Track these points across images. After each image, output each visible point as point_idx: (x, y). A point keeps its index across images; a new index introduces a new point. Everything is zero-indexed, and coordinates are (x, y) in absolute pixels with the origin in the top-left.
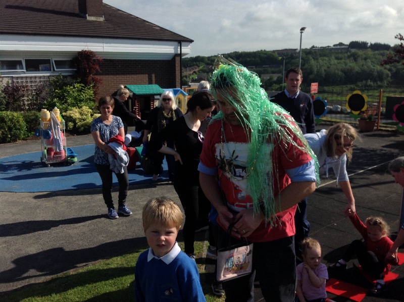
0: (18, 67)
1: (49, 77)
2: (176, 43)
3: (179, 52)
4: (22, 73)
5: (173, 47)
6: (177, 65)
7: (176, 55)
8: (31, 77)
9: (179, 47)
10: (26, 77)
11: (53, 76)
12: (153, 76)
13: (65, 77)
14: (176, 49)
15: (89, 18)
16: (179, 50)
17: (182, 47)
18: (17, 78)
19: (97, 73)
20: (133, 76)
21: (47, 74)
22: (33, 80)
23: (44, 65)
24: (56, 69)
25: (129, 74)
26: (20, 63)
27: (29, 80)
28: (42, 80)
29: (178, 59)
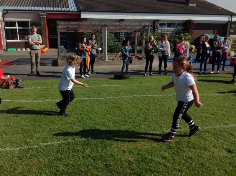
0: (164, 26)
1: (174, 30)
2: (230, 16)
3: (230, 20)
4: (165, 28)
5: (228, 18)
6: (228, 26)
7: (229, 22)
8: (168, 30)
9: (231, 18)
10: (166, 30)
11: (176, 30)
12: (216, 31)
13: (180, 30)
14: (229, 19)
15: (190, 5)
16: (231, 19)
17: (232, 18)
18: (163, 30)
19: (193, 29)
20: (207, 30)
21: (174, 29)
22: (169, 31)
23: (173, 25)
24: (177, 27)
25: (205, 29)
26: (165, 24)
27: (167, 31)
28: (172, 31)
29: (229, 23)
